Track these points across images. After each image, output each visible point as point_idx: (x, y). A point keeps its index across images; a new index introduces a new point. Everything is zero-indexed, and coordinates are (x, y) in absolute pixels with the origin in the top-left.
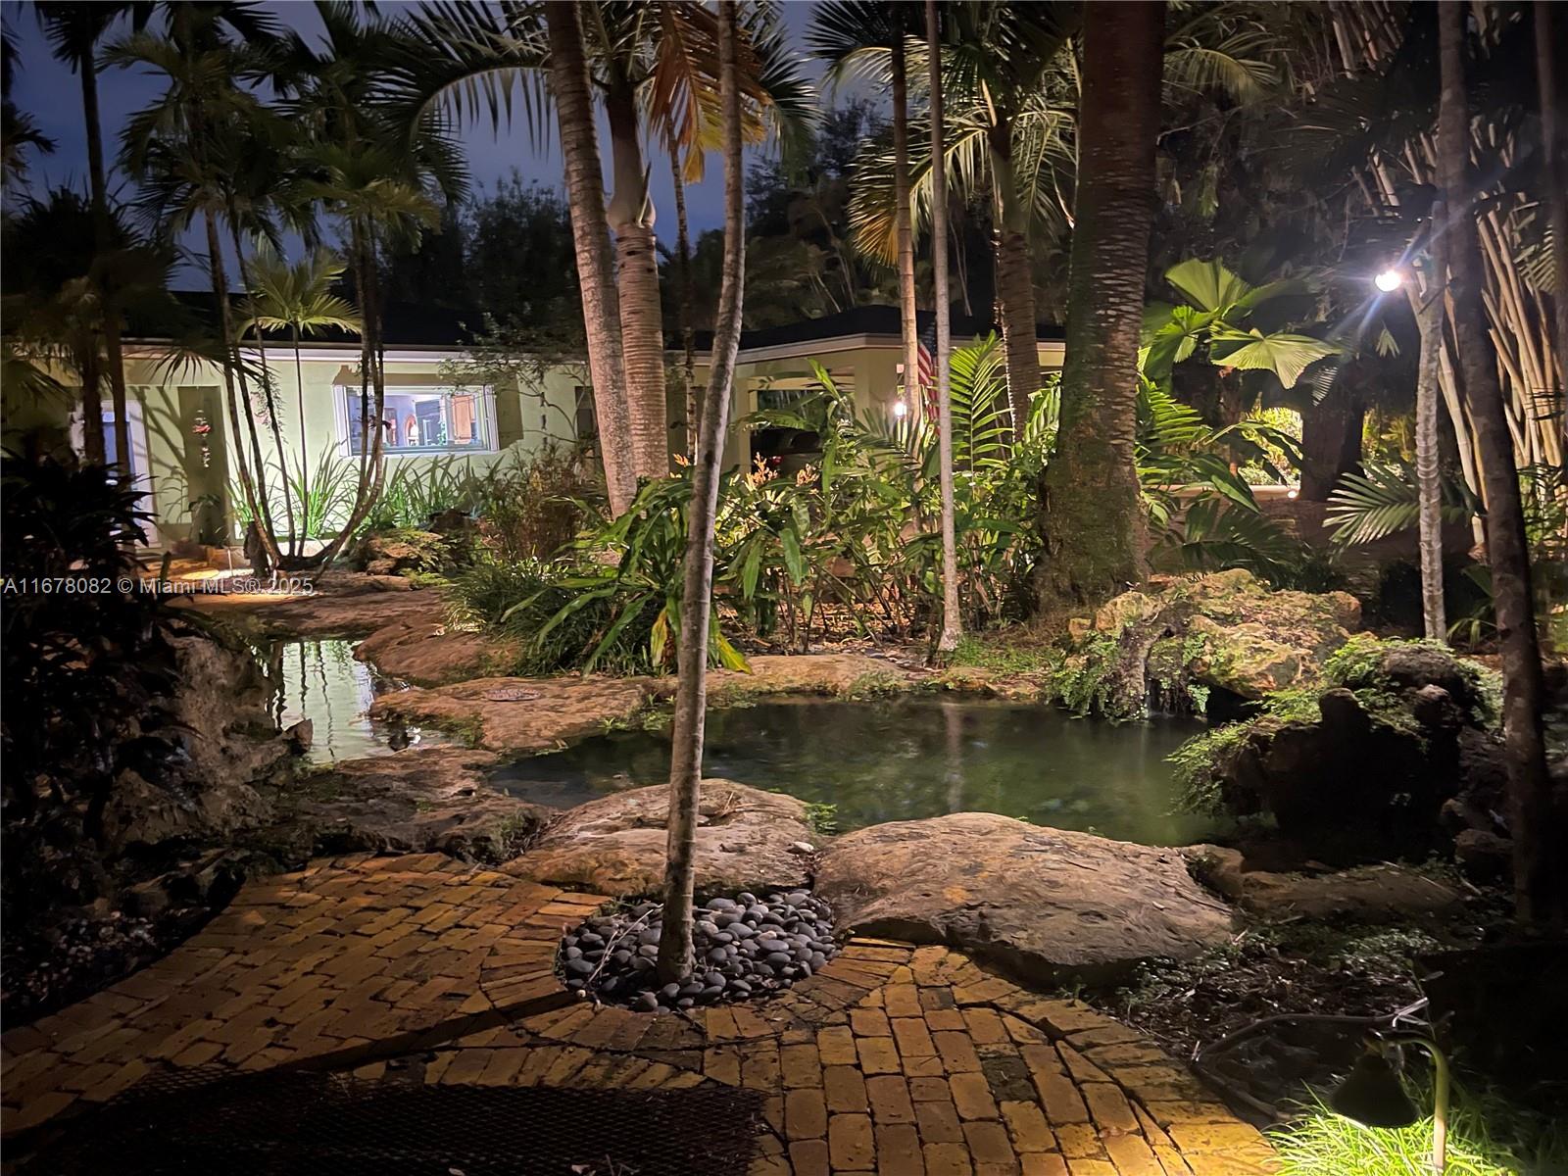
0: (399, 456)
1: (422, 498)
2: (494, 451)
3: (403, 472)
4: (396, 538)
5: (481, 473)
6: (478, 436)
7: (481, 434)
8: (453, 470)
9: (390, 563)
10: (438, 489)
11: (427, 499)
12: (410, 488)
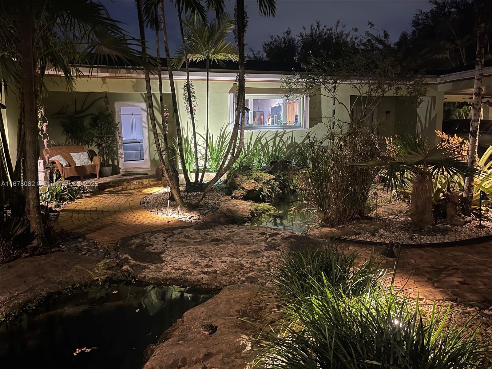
0: (258, 131)
1: (269, 152)
2: (306, 129)
3: (261, 138)
4: (249, 176)
5: (299, 140)
6: (299, 120)
7: (300, 120)
8: (285, 139)
9: (244, 192)
10: (276, 148)
11: (271, 152)
12: (263, 147)
